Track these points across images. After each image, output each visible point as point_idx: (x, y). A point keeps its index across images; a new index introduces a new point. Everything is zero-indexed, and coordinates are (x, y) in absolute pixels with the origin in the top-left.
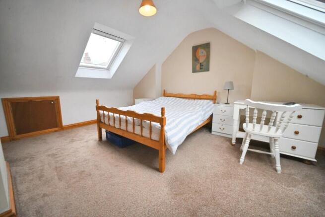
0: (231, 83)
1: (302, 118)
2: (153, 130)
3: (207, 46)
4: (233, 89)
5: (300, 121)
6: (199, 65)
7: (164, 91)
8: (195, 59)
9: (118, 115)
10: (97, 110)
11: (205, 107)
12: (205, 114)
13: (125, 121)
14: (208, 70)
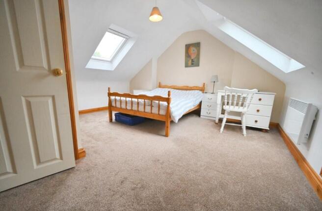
0: (217, 77)
1: (262, 100)
2: (160, 108)
3: (197, 45)
4: (218, 81)
5: (260, 102)
6: (190, 61)
7: (160, 83)
8: (188, 55)
9: (130, 99)
10: (108, 96)
11: (196, 96)
12: (196, 101)
13: (137, 103)
14: (198, 65)
